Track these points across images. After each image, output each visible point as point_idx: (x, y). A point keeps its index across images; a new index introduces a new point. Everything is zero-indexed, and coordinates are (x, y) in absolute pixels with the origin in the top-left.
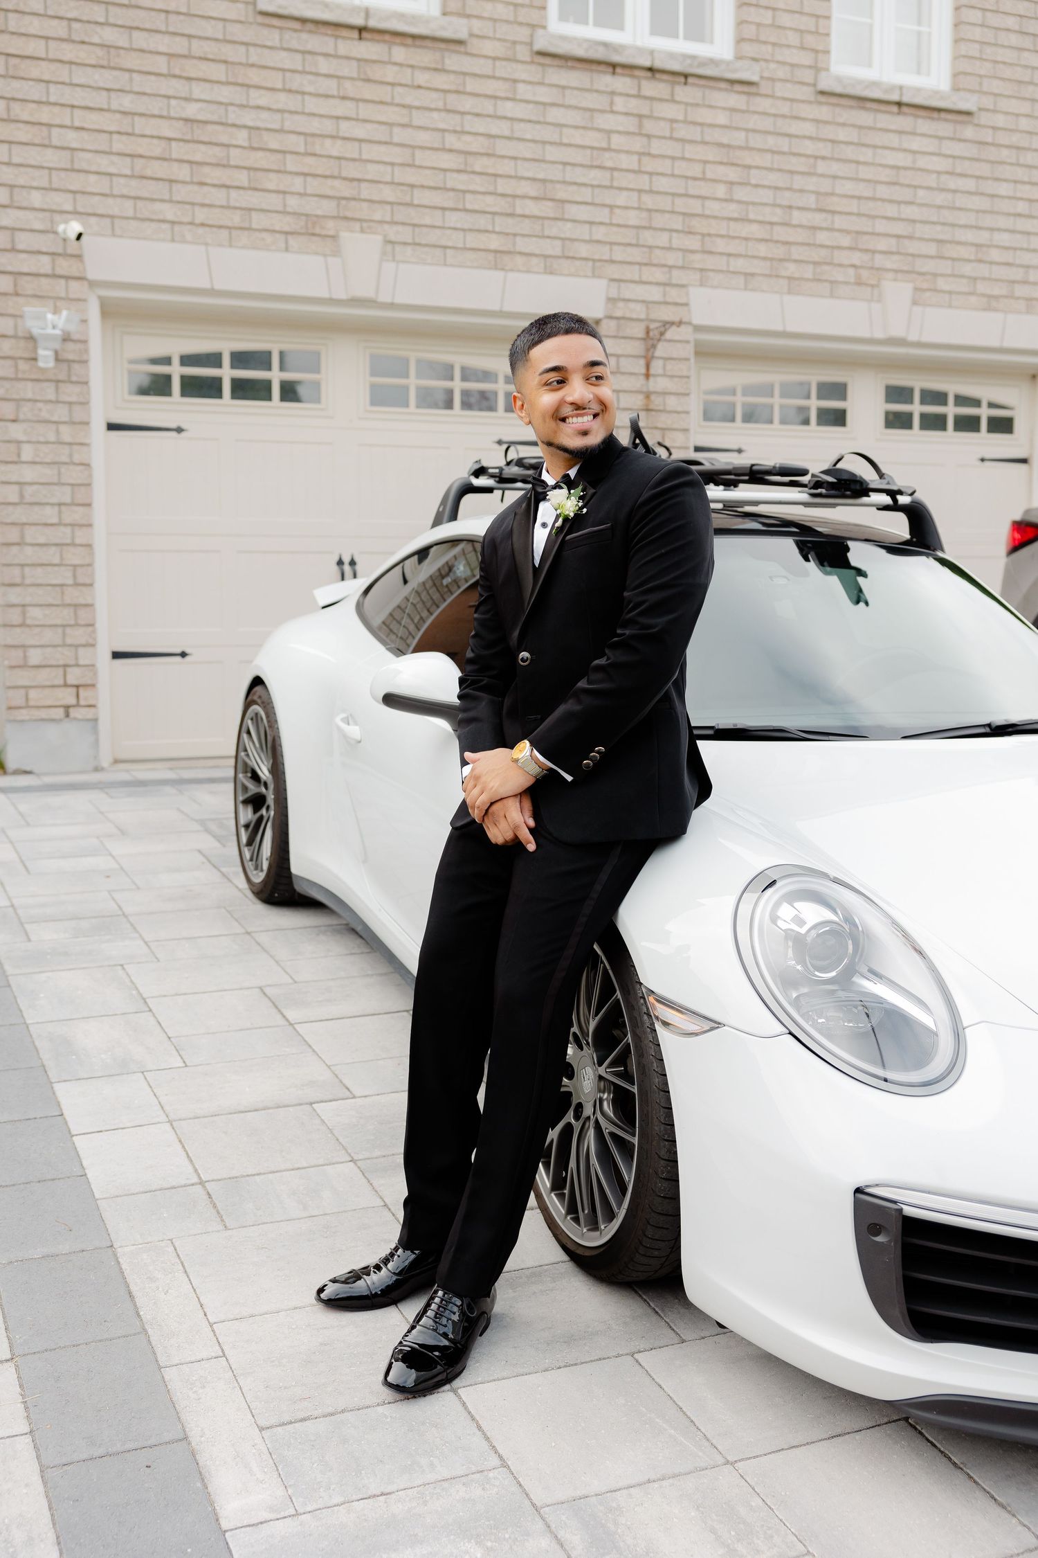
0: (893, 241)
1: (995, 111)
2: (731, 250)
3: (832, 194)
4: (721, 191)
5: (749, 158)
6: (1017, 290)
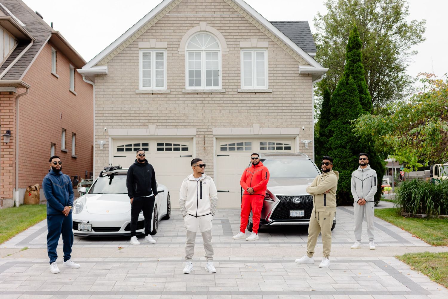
0: (255, 117)
1: (277, 91)
2: (221, 121)
3: (241, 110)
4: (218, 111)
5: (224, 105)
6: (284, 123)
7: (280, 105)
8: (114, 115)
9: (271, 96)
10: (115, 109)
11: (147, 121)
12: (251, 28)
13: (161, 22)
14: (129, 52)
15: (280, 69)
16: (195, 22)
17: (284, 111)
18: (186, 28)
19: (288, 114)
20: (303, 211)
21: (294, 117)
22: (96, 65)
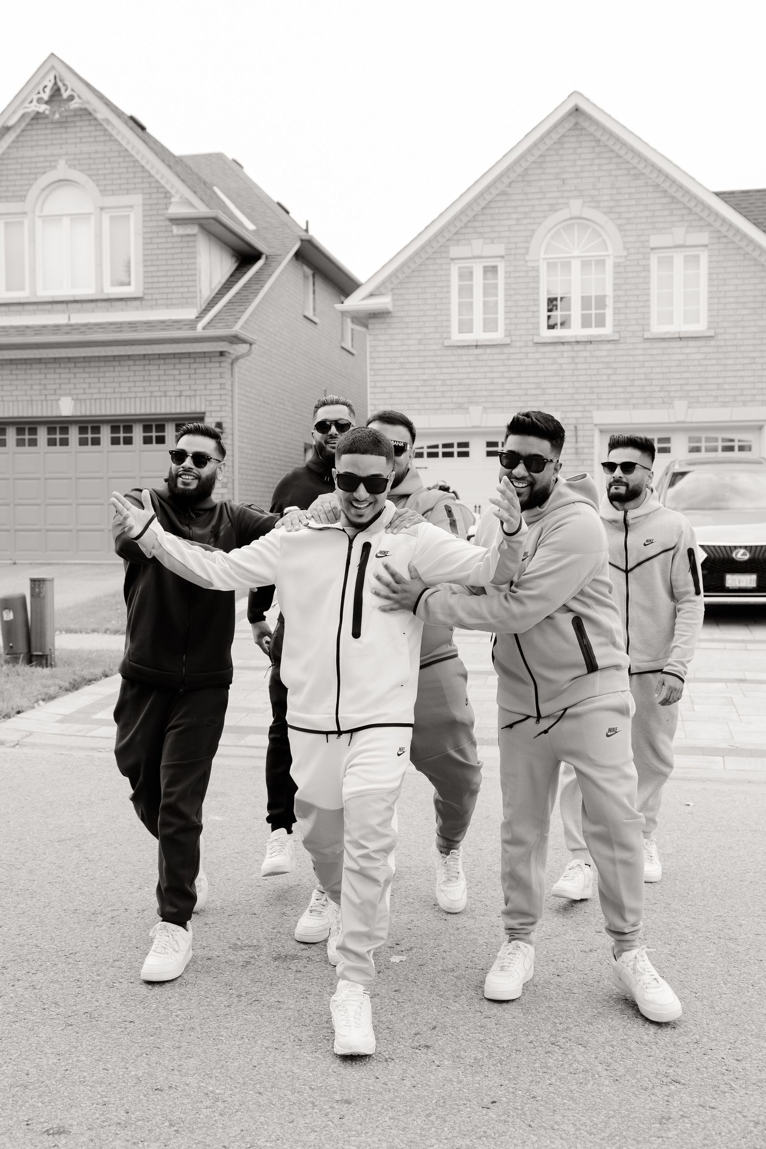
0: (679, 387)
1: (725, 333)
2: (609, 397)
3: (652, 373)
5: (615, 365)
6: (738, 398)
7: (730, 362)
8: (405, 389)
9: (713, 343)
10: (407, 378)
11: (466, 400)
12: (673, 206)
13: (493, 205)
14: (431, 267)
15: (732, 288)
16: (560, 201)
17: (739, 374)
18: (542, 214)
19: (746, 380)
20: (754, 577)
21: (760, 385)
22: (371, 295)
